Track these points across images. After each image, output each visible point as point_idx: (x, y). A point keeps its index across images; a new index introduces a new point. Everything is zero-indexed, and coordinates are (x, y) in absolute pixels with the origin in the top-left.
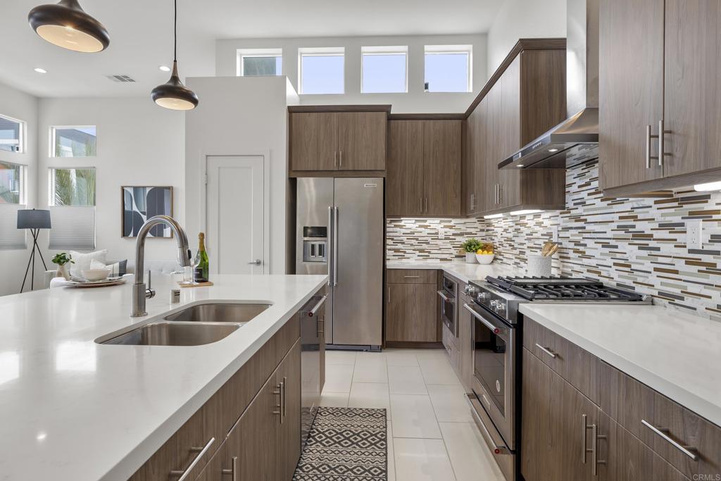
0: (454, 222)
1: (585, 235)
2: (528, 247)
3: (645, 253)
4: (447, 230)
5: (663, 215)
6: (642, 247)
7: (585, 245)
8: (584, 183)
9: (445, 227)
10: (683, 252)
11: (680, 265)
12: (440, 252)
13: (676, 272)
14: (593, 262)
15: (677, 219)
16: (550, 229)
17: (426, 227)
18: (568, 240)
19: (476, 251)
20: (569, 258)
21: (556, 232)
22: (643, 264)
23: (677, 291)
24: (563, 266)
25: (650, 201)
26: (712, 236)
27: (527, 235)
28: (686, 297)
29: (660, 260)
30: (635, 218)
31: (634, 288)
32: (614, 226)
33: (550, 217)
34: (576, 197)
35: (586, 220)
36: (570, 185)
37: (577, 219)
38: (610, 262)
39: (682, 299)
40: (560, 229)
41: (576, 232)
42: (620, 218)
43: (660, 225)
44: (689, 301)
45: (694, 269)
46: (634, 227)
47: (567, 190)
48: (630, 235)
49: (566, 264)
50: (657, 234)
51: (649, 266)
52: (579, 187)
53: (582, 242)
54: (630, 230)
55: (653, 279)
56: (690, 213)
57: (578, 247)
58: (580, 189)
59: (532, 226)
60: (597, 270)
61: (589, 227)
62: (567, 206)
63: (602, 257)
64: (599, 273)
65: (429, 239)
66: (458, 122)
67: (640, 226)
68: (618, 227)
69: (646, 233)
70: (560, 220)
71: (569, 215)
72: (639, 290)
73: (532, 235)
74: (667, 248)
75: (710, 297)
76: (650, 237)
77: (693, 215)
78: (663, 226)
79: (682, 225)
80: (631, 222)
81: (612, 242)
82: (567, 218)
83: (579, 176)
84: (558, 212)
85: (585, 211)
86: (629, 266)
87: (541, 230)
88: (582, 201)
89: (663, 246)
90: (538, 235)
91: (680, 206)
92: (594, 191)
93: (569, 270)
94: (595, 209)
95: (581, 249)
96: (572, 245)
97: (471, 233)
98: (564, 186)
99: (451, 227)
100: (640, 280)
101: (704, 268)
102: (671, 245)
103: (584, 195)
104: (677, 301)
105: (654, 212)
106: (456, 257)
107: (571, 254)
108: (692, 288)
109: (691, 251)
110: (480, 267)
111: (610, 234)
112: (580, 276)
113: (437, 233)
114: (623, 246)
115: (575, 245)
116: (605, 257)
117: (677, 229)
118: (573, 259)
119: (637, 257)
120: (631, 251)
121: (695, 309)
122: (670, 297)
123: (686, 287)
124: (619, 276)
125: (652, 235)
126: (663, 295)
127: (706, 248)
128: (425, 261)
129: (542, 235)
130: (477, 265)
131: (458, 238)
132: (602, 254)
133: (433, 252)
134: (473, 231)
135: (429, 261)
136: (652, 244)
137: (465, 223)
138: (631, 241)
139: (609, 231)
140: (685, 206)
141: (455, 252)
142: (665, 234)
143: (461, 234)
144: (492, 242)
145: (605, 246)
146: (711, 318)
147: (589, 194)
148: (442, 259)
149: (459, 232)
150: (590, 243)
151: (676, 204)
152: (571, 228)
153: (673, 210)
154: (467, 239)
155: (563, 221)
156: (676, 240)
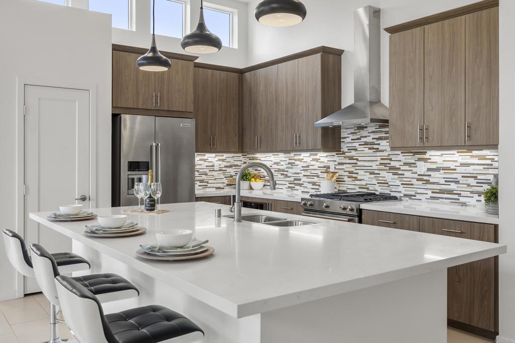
0: (225, 155)
1: (356, 168)
2: (304, 176)
3: (396, 177)
4: (221, 162)
5: (405, 159)
6: (394, 174)
7: (357, 173)
8: (356, 138)
9: (219, 160)
10: (416, 176)
11: (414, 181)
12: (215, 182)
13: (412, 185)
14: (363, 183)
15: (413, 161)
16: (327, 163)
17: (205, 160)
18: (344, 170)
19: (250, 180)
20: (344, 181)
21: (334, 165)
22: (395, 182)
23: (413, 193)
24: (339, 186)
25: (399, 152)
26: (428, 169)
27: (302, 167)
28: (417, 195)
29: (404, 179)
30: (390, 159)
31: (390, 194)
32: (378, 163)
33: (327, 156)
34: (349, 145)
35: (358, 159)
36: (345, 138)
37: (351, 158)
38: (375, 182)
39: (415, 196)
40: (337, 163)
41: (350, 166)
42: (381, 159)
43: (404, 163)
44: (418, 197)
45: (421, 182)
46: (390, 164)
47: (342, 140)
48: (388, 168)
49: (341, 185)
50: (402, 168)
51: (398, 183)
52: (352, 140)
53: (354, 172)
54: (388, 165)
55: (401, 188)
56: (418, 159)
57: (352, 175)
58: (353, 141)
59: (309, 161)
60: (366, 187)
61: (359, 163)
62: (342, 150)
63: (369, 180)
64: (368, 189)
65: (207, 171)
66: (236, 75)
67: (393, 164)
68: (380, 163)
69: (397, 167)
70: (336, 158)
71: (344, 155)
72: (393, 194)
73: (308, 167)
74: (407, 174)
75: (427, 194)
76: (399, 169)
77: (420, 159)
78: (405, 164)
79: (415, 164)
80: (388, 162)
81: (376, 172)
83: (351, 133)
84: (334, 153)
85: (356, 154)
86: (387, 183)
87: (317, 164)
88: (355, 148)
89: (405, 173)
90: (316, 167)
91: (414, 155)
92: (363, 143)
93: (345, 189)
94: (364, 153)
95: (354, 175)
96: (347, 174)
97: (237, 166)
98: (340, 138)
99: (223, 160)
100: (393, 190)
101: (425, 182)
102: (410, 173)
103: (356, 145)
104: (413, 197)
105: (401, 157)
106: (228, 185)
107: (346, 179)
108: (419, 191)
109: (419, 175)
110: (254, 191)
111: (375, 167)
112: (354, 191)
113: (213, 166)
114: (383, 174)
115: (349, 173)
116: (371, 180)
117: (413, 165)
118: (347, 181)
119: (392, 179)
120: (388, 176)
121: (421, 200)
122: (409, 196)
123: (417, 191)
124: (381, 189)
125: (400, 168)
126: (405, 195)
127: (426, 174)
128: (204, 190)
129: (319, 167)
130: (252, 190)
131: (229, 170)
132: (369, 178)
133: (210, 181)
134: (239, 163)
135: (207, 190)
136: (400, 172)
137: (233, 157)
138: (388, 171)
139: (374, 166)
140: (416, 156)
141: (226, 181)
142: (407, 168)
143: (231, 166)
144: (257, 172)
145: (371, 173)
146: (428, 202)
147: (359, 145)
148: (217, 188)
149: (228, 164)
150: (361, 172)
151: (412, 154)
152: (346, 163)
153: (410, 157)
154: (235, 170)
155: (338, 159)
156: (412, 170)
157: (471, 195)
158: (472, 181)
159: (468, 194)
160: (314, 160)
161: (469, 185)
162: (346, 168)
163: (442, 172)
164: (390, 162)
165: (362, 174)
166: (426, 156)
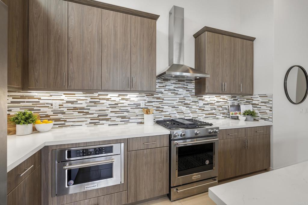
1: (162, 104)
2: (111, 112)
5: (193, 99)
6: (187, 107)
7: (163, 108)
8: (162, 86)
10: (198, 107)
11: (197, 110)
13: (196, 112)
14: (167, 113)
15: (197, 100)
16: (138, 102)
21: (144, 103)
25: (189, 95)
26: (204, 104)
27: (109, 105)
28: (198, 117)
29: (192, 110)
30: (185, 99)
32: (177, 101)
33: (137, 97)
34: (157, 90)
35: (163, 99)
37: (158, 98)
40: (147, 102)
41: (158, 103)
42: (179, 99)
45: (200, 111)
46: (185, 102)
48: (183, 104)
50: (191, 104)
51: (189, 112)
52: (159, 87)
53: (161, 107)
54: (183, 102)
55: (190, 115)
57: (159, 109)
59: (117, 100)
60: (169, 115)
61: (164, 102)
63: (172, 111)
64: (171, 117)
67: (186, 102)
69: (188, 103)
70: (146, 98)
71: (153, 96)
73: (118, 105)
74: (194, 107)
77: (200, 99)
78: (193, 102)
80: (184, 101)
82: (152, 98)
83: (159, 82)
84: (144, 95)
85: (162, 96)
86: (183, 112)
87: (127, 103)
88: (161, 92)
90: (125, 105)
91: (197, 97)
92: (167, 89)
94: (168, 96)
95: (161, 109)
96: (155, 108)
101: (202, 110)
102: (195, 106)
103: (162, 90)
105: (190, 98)
109: (200, 107)
111: (175, 104)
114: (180, 107)
117: (196, 102)
120: (183, 108)
124: (179, 116)
125: (190, 104)
127: (203, 106)
129: (129, 105)
136: (190, 106)
138: (183, 106)
142: (194, 104)
145: (173, 107)
147: (165, 90)
151: (196, 97)
152: (154, 102)
153: (195, 98)
155: (148, 99)
157: (220, 114)
158: (220, 109)
159: (219, 114)
160: (123, 99)
161: (219, 110)
162: (154, 104)
163: (209, 105)
164: (185, 101)
165: (166, 108)
166: (203, 98)
